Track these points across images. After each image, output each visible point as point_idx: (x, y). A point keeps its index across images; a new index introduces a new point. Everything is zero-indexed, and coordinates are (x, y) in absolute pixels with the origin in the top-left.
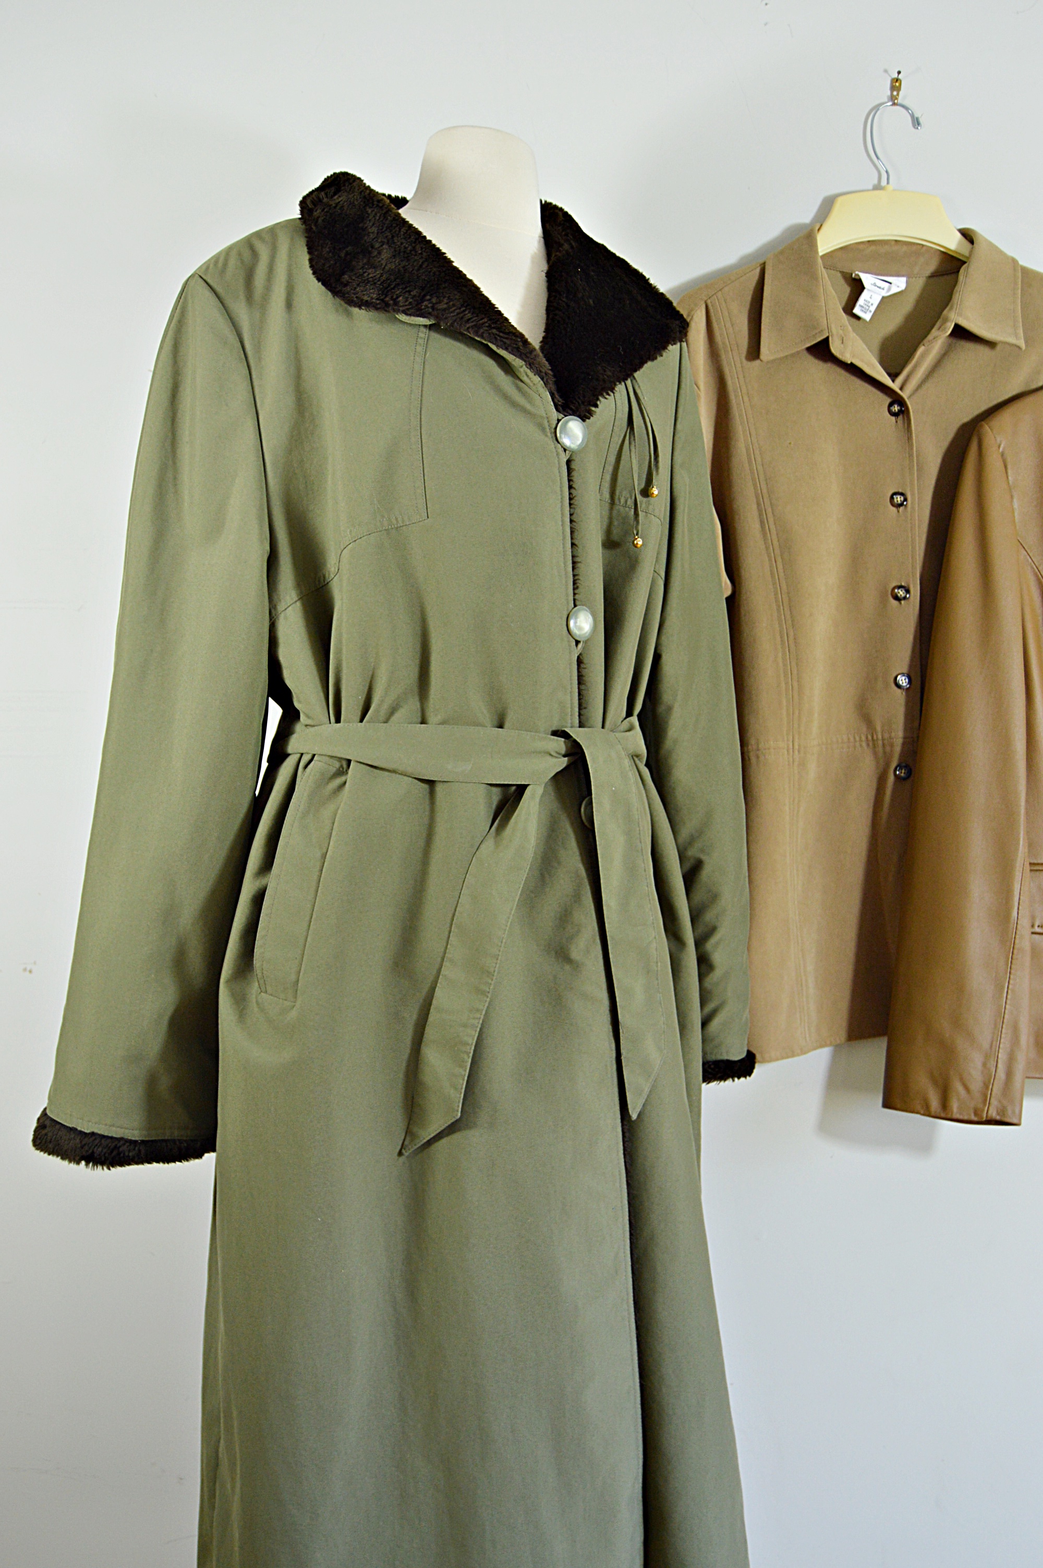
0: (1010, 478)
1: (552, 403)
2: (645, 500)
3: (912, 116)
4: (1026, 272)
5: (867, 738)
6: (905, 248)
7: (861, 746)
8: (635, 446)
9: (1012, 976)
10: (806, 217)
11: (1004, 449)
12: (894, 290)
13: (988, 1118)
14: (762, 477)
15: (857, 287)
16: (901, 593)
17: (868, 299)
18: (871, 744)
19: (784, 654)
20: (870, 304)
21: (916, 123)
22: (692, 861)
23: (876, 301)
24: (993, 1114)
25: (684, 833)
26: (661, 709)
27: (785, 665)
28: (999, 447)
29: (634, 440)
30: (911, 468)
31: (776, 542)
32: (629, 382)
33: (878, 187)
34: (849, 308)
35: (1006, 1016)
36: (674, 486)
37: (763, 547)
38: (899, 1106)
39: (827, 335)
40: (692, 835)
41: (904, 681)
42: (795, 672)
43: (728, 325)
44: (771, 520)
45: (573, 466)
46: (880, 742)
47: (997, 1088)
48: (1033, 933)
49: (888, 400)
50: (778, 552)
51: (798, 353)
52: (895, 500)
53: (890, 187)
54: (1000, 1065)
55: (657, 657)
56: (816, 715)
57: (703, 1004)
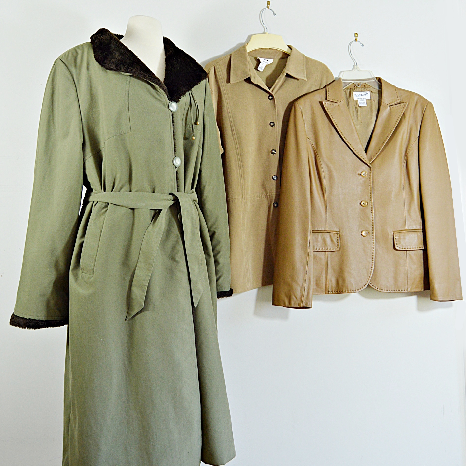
0: (304, 118)
1: (167, 98)
2: (195, 125)
3: (273, 12)
4: (307, 58)
5: (265, 195)
6: (272, 51)
7: (263, 197)
8: (192, 110)
9: (308, 264)
10: (243, 41)
11: (302, 109)
12: (269, 63)
14: (232, 117)
15: (259, 62)
16: (274, 152)
17: (262, 65)
18: (266, 197)
19: (239, 170)
20: (262, 67)
21: (275, 14)
22: (212, 232)
23: (264, 66)
24: (304, 305)
25: (210, 224)
26: (202, 187)
27: (240, 174)
28: (300, 109)
29: (192, 108)
30: (275, 115)
31: (236, 137)
32: (190, 91)
33: (264, 33)
34: (256, 68)
35: (307, 276)
36: (205, 121)
37: (232, 138)
38: (277, 304)
39: (250, 76)
40: (212, 224)
41: (275, 178)
42: (243, 176)
43: (221, 72)
44: (235, 130)
45: (174, 116)
46: (269, 196)
47: (305, 297)
48: (314, 251)
49: (268, 95)
50: (237, 140)
51: (241, 81)
52: (271, 124)
53: (268, 33)
54: (305, 290)
55: (200, 171)
56: (249, 188)
57: (216, 275)
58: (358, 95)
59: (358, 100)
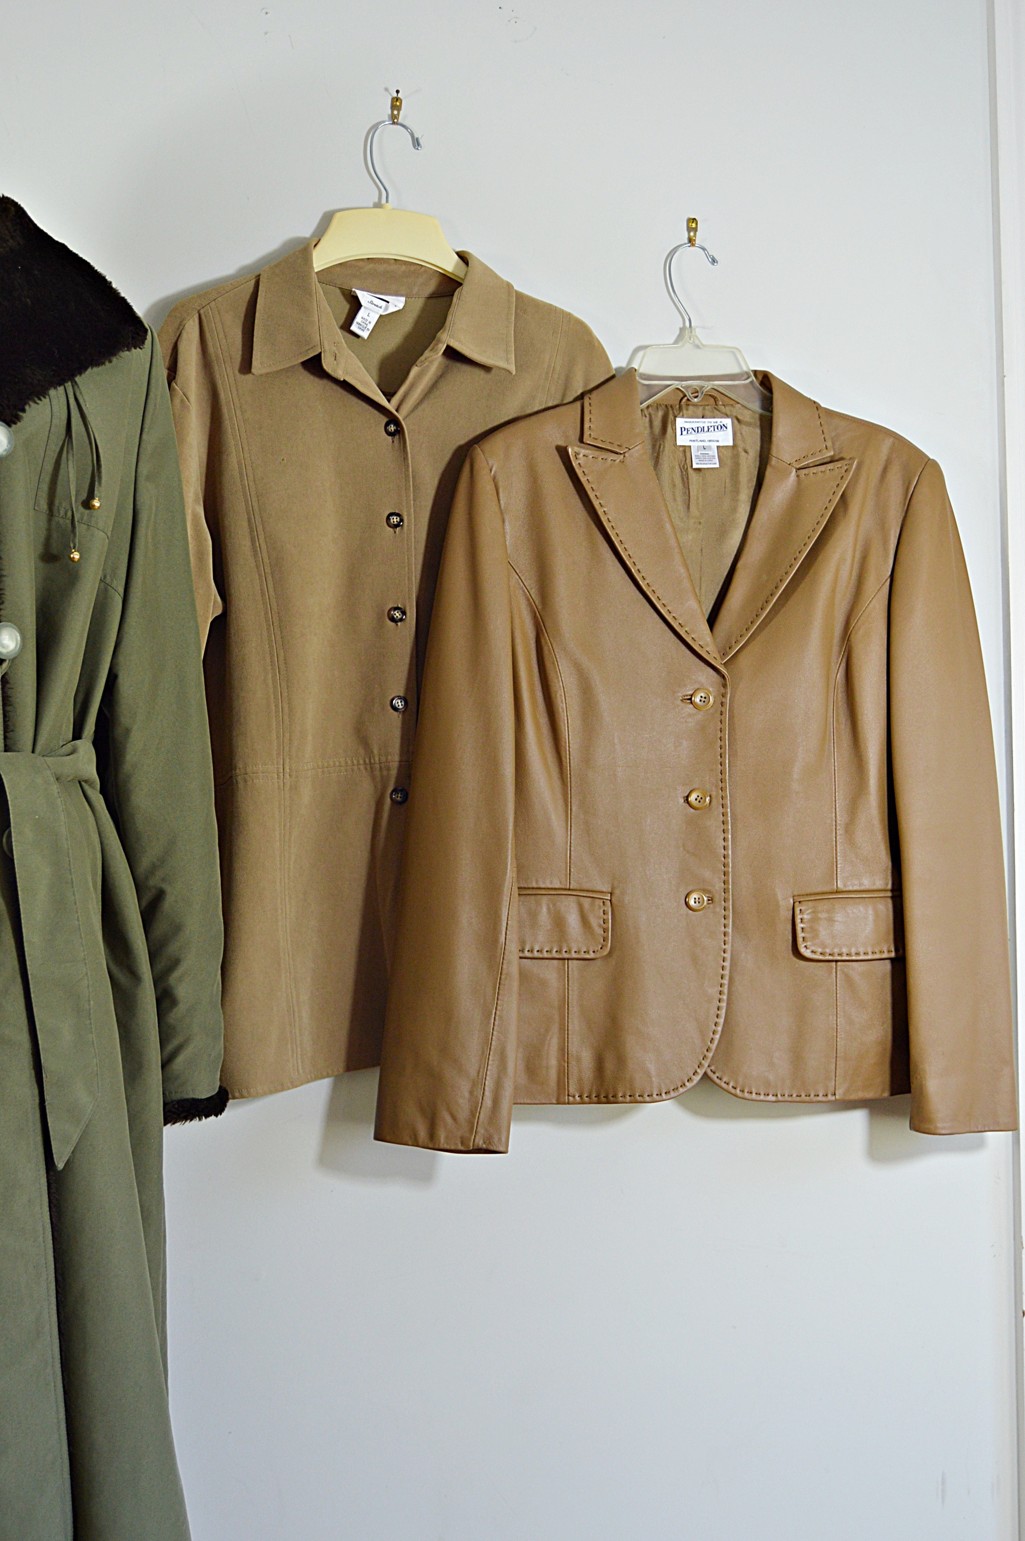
0: (502, 502)
2: (87, 512)
3: (412, 135)
4: (520, 297)
5: (365, 761)
6: (403, 268)
7: (359, 769)
8: (73, 455)
9: (499, 1002)
10: (306, 231)
11: (495, 472)
12: (392, 309)
13: (476, 1148)
14: (254, 494)
15: (355, 305)
16: (397, 615)
17: (366, 317)
18: (368, 767)
19: (274, 676)
20: (367, 323)
21: (416, 143)
22: (154, 891)
23: (374, 319)
24: (480, 1143)
25: (145, 863)
26: (119, 732)
27: (275, 687)
28: (491, 471)
29: (74, 447)
30: (407, 489)
31: (266, 560)
32: (69, 385)
33: (378, 205)
34: (346, 326)
35: (493, 1043)
36: (138, 498)
37: (253, 565)
38: (388, 1138)
39: (320, 351)
40: (154, 864)
41: (400, 704)
42: (285, 694)
43: (221, 336)
44: (262, 537)
46: (377, 766)
47: (484, 1115)
48: (521, 958)
49: (385, 420)
50: (268, 570)
51: (293, 367)
52: (392, 521)
53: (389, 206)
54: (487, 1093)
55: (112, 678)
56: (310, 738)
57: (163, 1043)
58: (691, 430)
59: (690, 447)
